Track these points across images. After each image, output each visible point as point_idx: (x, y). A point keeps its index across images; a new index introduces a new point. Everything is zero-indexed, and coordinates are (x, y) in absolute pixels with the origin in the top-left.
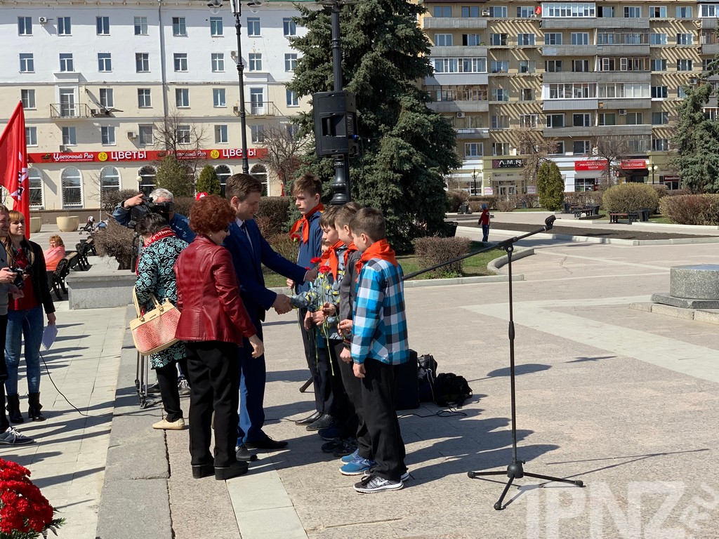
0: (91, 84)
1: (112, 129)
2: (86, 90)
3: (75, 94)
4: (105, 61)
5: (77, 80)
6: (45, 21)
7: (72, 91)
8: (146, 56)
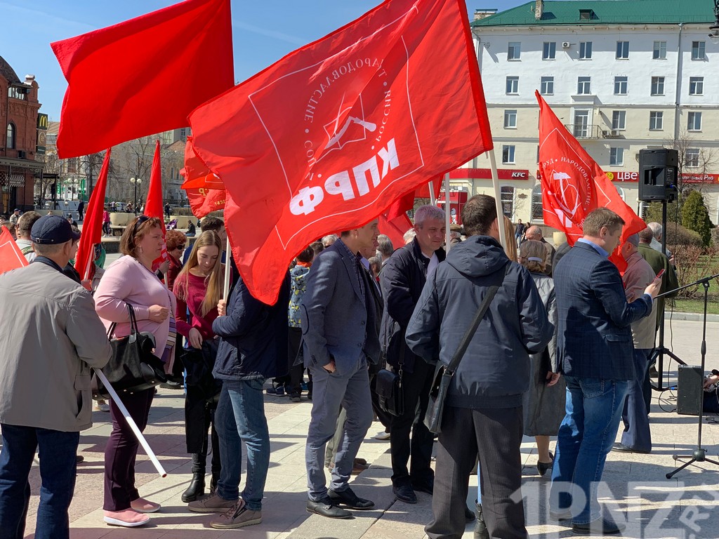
0: (606, 106)
1: (621, 150)
2: (601, 113)
3: (589, 116)
4: (621, 84)
5: (592, 103)
6: (568, 46)
7: (586, 113)
8: (662, 79)
